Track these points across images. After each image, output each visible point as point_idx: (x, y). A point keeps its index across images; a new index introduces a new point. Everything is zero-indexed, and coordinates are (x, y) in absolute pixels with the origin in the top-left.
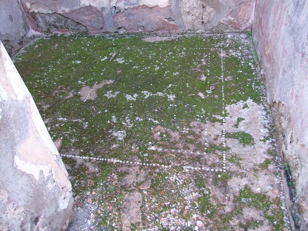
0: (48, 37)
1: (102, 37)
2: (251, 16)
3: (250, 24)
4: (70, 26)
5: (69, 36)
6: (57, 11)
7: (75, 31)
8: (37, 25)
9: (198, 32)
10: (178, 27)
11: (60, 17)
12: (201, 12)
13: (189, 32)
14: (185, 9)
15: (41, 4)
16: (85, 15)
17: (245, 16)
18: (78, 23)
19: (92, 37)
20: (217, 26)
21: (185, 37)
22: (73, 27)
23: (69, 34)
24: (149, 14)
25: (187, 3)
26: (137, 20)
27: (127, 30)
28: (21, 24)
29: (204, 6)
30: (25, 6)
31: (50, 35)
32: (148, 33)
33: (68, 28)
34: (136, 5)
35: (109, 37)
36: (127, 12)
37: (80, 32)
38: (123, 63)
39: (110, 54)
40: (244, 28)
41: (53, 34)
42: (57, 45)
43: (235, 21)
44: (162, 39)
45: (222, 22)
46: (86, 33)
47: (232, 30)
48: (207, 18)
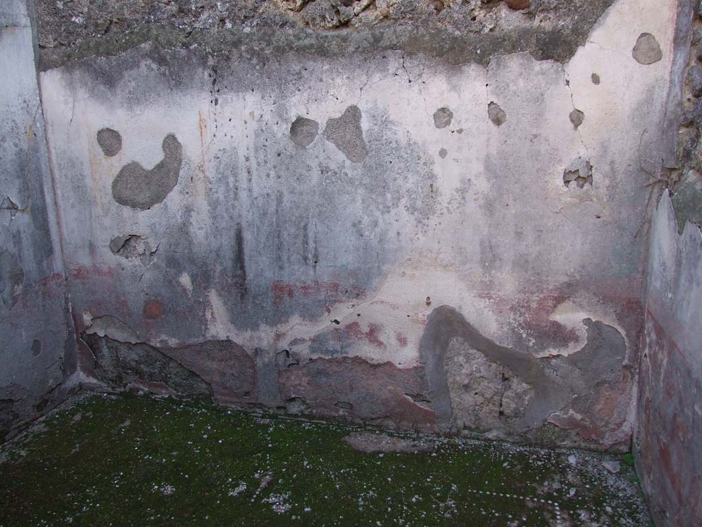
0: (114, 394)
1: (246, 413)
2: (627, 416)
3: (626, 435)
4: (174, 377)
5: (164, 399)
6: (149, 340)
7: (181, 389)
8: (96, 363)
9: (490, 435)
10: (437, 418)
11: (153, 353)
12: (498, 389)
13: (466, 432)
14: (458, 379)
15: (116, 321)
16: (213, 359)
17: (613, 412)
18: (193, 374)
19: (219, 411)
20: (539, 429)
21: (454, 446)
22: (177, 380)
23: (165, 394)
24: (368, 379)
25: (463, 364)
26: (336, 388)
27: (309, 408)
28: (57, 359)
29: (506, 376)
30: (80, 319)
31: (118, 390)
32: (361, 422)
33: (165, 380)
34: (339, 356)
35: (262, 418)
36: (316, 366)
37: (194, 395)
38: (286, 512)
39: (257, 476)
40: (611, 443)
41: (127, 389)
42: (127, 423)
43: (587, 423)
44: (394, 444)
45: (553, 422)
46: (208, 398)
47: (577, 444)
48: (513, 406)
